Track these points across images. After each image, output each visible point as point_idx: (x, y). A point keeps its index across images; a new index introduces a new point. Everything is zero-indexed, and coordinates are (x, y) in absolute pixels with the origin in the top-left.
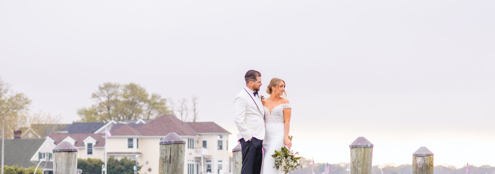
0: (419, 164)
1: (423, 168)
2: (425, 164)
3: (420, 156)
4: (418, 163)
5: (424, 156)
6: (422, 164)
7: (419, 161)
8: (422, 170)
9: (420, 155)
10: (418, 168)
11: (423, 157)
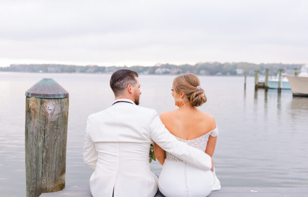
0: (52, 114)
1: (59, 121)
2: (63, 113)
3: (54, 99)
4: (49, 112)
5: (61, 98)
6: (56, 115)
7: (51, 108)
8: (57, 126)
9: (53, 95)
10: (49, 121)
11: (60, 100)
